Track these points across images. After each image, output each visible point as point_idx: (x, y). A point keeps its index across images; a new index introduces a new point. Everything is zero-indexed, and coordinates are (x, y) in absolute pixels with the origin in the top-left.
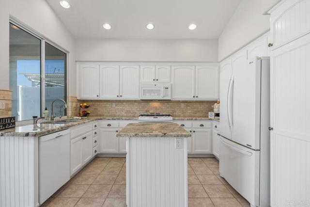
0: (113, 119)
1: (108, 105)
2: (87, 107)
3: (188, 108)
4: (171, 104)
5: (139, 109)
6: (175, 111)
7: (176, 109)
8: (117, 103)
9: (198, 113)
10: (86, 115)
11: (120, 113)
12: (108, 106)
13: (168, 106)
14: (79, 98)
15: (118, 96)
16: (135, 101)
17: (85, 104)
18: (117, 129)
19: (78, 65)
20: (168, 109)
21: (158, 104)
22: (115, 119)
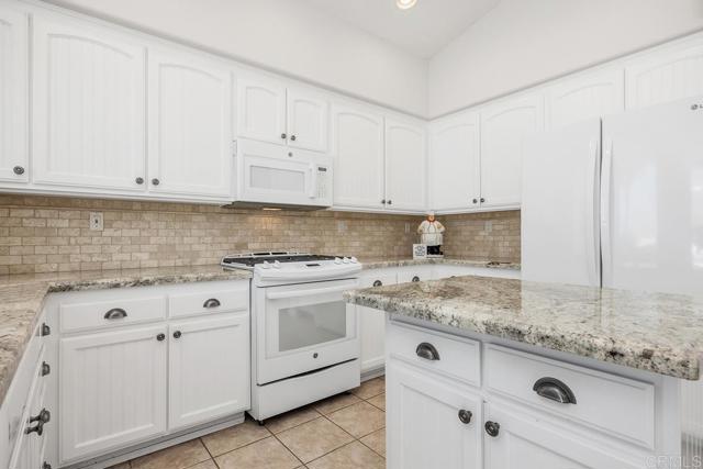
0: (137, 284)
1: (63, 221)
3: (354, 234)
4: (313, 221)
5: (209, 239)
6: (322, 245)
7: (324, 239)
8: (111, 215)
9: (374, 249)
11: (126, 257)
12: (65, 224)
13: (303, 227)
15: (140, 181)
18: (161, 329)
20: (304, 239)
21: (276, 220)
22: (147, 283)
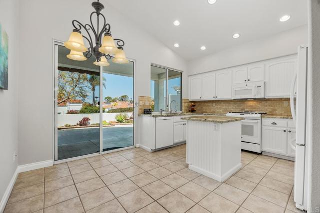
2: (193, 106)
7: (276, 108)
8: (216, 103)
10: (193, 111)
11: (218, 111)
12: (210, 105)
14: (190, 100)
15: (214, 97)
16: (231, 101)
17: (193, 104)
19: (189, 78)
